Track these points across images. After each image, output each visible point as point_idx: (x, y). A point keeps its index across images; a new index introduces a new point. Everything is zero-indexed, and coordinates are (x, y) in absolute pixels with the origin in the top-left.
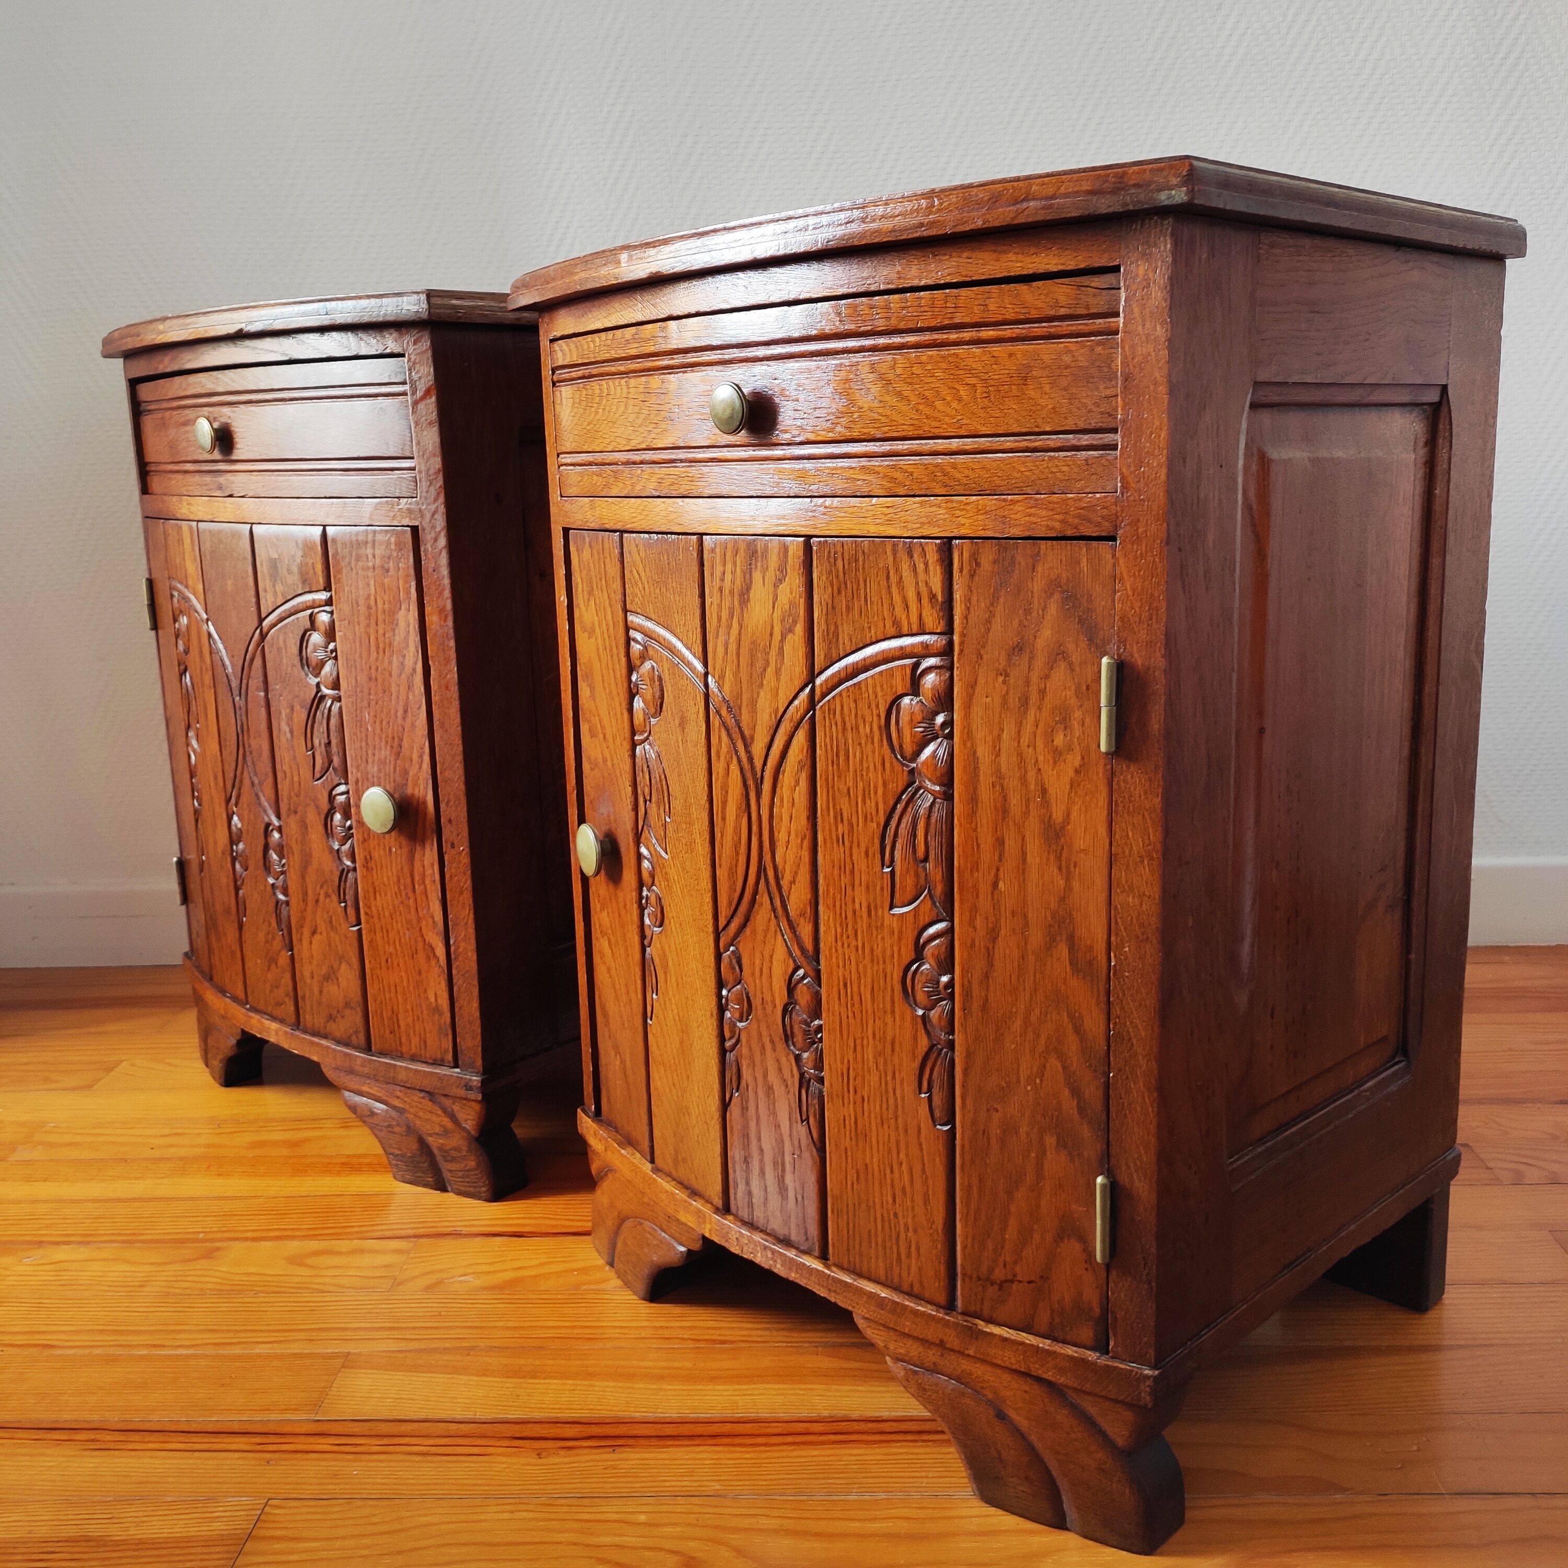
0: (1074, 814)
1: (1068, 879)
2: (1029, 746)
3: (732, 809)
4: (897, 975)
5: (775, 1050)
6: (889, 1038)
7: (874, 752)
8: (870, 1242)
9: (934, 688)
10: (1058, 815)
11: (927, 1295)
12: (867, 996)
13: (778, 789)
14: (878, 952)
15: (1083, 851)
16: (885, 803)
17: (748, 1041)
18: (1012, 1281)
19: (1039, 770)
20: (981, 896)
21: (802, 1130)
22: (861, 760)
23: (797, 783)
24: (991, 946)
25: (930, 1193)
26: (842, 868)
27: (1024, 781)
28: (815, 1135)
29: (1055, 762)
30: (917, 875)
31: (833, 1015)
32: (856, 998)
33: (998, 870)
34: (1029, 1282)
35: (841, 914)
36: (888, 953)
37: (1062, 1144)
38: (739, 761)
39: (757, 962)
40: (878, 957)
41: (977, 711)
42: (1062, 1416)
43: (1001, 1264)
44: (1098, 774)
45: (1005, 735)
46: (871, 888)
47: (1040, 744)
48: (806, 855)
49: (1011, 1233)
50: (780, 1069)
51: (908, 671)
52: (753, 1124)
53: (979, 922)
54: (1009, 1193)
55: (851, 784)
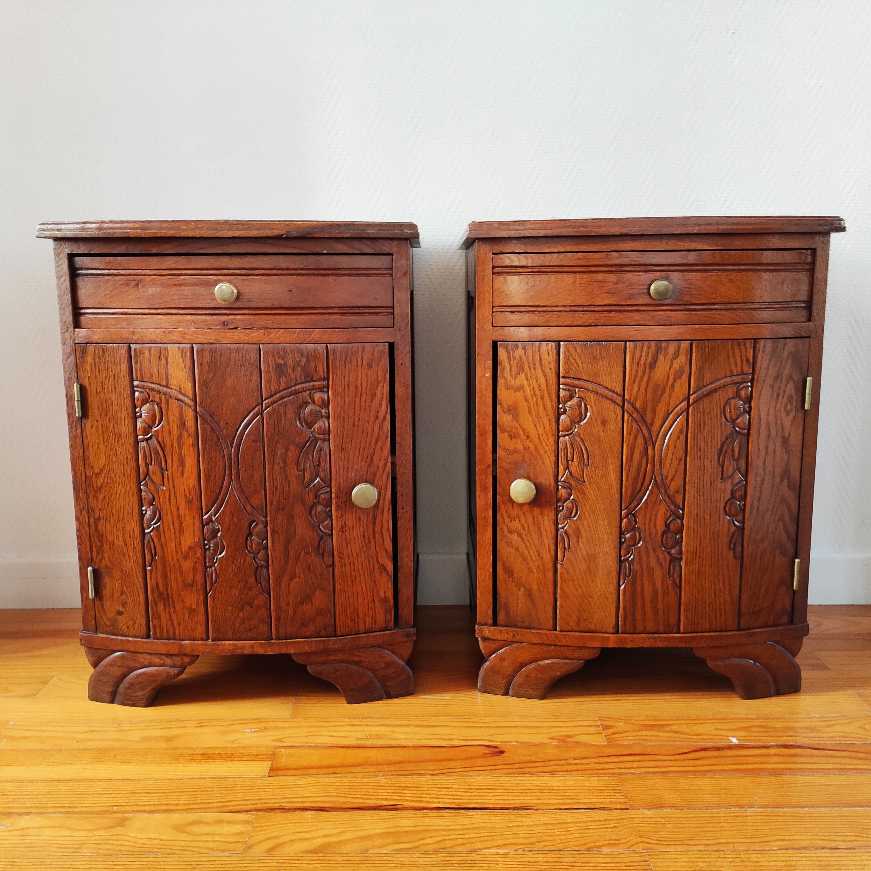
0: (792, 433)
1: (789, 456)
2: (779, 411)
4: (722, 505)
5: (655, 552)
6: (717, 531)
7: (717, 420)
8: (702, 617)
9: (746, 394)
10: (787, 434)
11: (728, 627)
15: (794, 445)
16: (721, 441)
17: (639, 553)
18: (761, 610)
19: (781, 419)
21: (670, 581)
22: (711, 425)
23: (678, 438)
24: (761, 487)
25: (732, 588)
26: (699, 469)
27: (776, 423)
28: (677, 581)
29: (786, 416)
30: (734, 465)
32: (702, 520)
33: (766, 457)
34: (767, 608)
35: (697, 488)
38: (643, 434)
40: (713, 501)
41: (762, 401)
43: (758, 604)
45: (771, 408)
46: (712, 475)
47: (782, 409)
48: (681, 467)
49: (762, 592)
51: (735, 389)
53: (758, 479)
54: (762, 577)
55: (706, 435)
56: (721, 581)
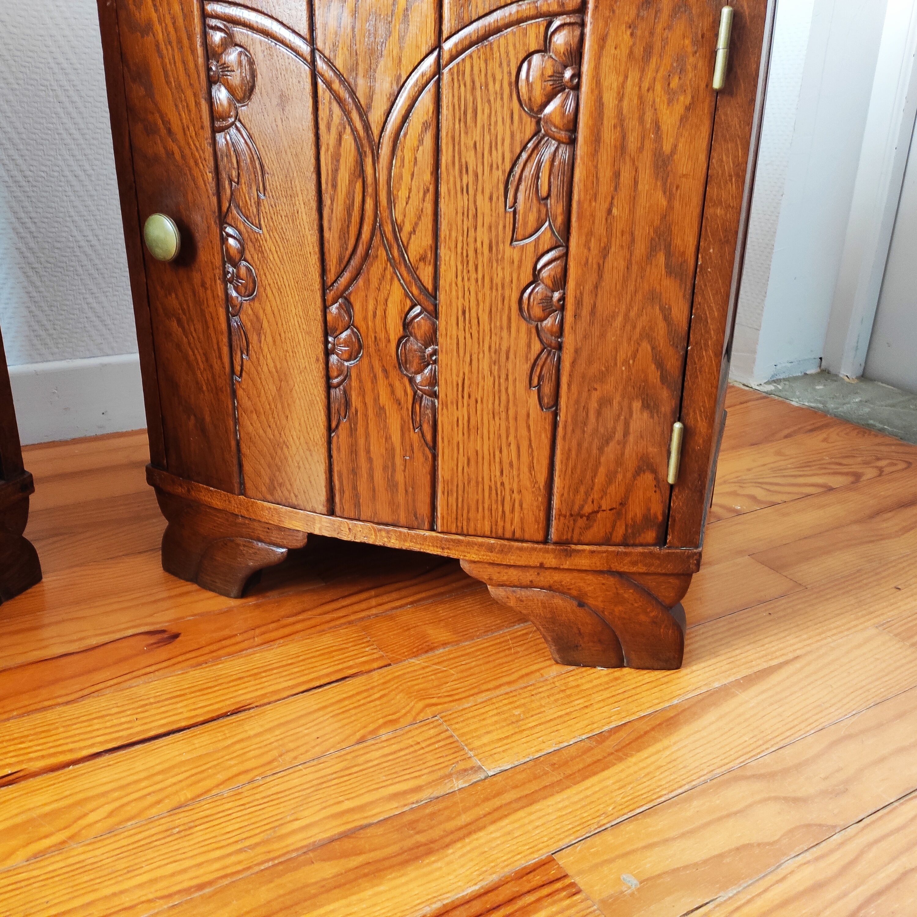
0: (680, 145)
1: (670, 199)
2: (648, 90)
3: (344, 176)
4: (515, 296)
5: (387, 377)
6: (504, 348)
7: (503, 107)
8: (478, 508)
9: (566, 43)
10: (667, 148)
11: (527, 537)
12: (484, 317)
13: (399, 153)
14: (498, 280)
15: (684, 176)
16: (512, 151)
17: (359, 376)
18: (597, 512)
19: (655, 110)
20: (597, 222)
21: (415, 436)
22: (490, 116)
23: (421, 141)
24: (601, 262)
25: (535, 461)
26: (465, 214)
27: (641, 120)
28: (429, 437)
29: (668, 104)
30: (539, 211)
31: (451, 338)
32: (474, 321)
33: (613, 198)
34: (610, 510)
35: (462, 253)
36: (507, 280)
37: (646, 406)
38: (354, 130)
39: (371, 307)
40: (497, 285)
41: (607, 61)
42: (629, 594)
43: (590, 501)
44: (703, 110)
45: (629, 82)
46: (493, 229)
47: (658, 87)
48: (429, 207)
49: (600, 479)
50: (393, 392)
51: (542, 29)
52: (361, 442)
53: (592, 244)
54: (601, 449)
55: (478, 139)
56: (513, 447)
